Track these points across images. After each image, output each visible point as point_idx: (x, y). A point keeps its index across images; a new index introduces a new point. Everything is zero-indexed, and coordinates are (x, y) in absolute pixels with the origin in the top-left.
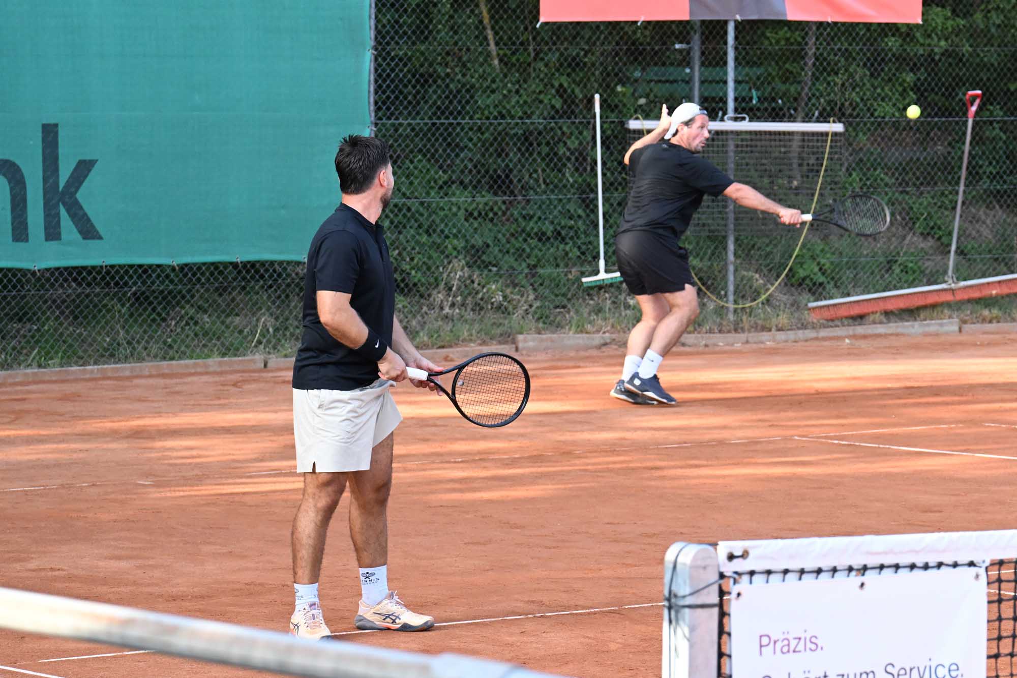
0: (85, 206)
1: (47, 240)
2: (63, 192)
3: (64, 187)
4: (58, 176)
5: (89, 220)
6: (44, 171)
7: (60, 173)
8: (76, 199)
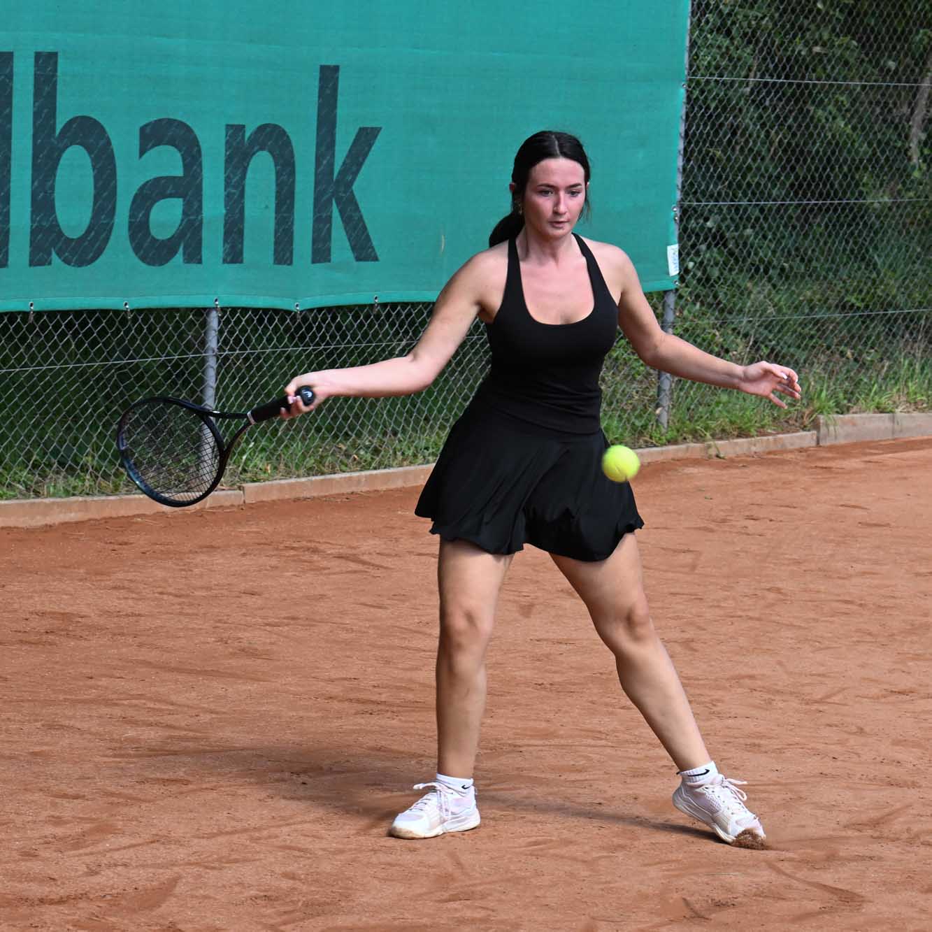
0: (361, 205)
1: (314, 262)
2: (337, 181)
3: (340, 173)
4: (333, 156)
5: (365, 228)
6: (318, 145)
7: (337, 148)
8: (352, 192)
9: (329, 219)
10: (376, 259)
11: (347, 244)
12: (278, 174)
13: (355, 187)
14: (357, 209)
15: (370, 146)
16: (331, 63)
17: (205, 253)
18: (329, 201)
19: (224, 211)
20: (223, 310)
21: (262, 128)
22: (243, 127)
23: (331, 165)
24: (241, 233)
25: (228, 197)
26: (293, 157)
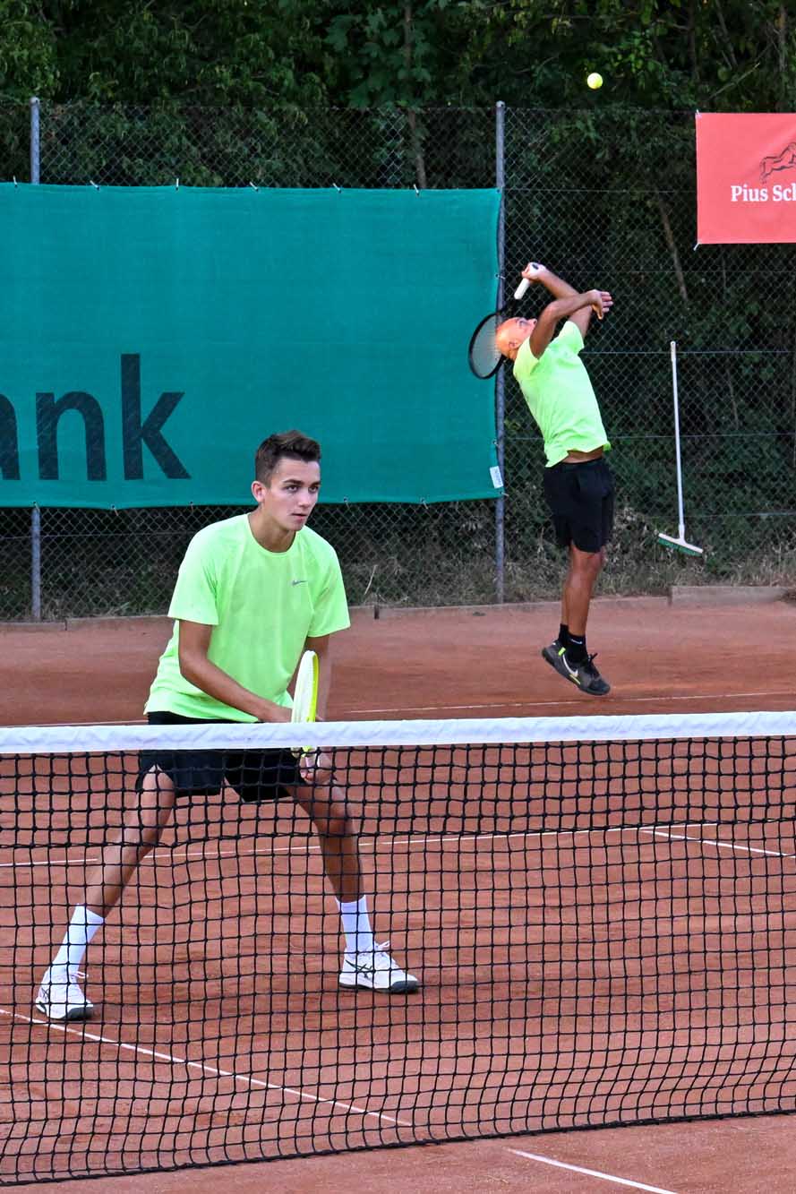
0: (170, 443)
1: (127, 478)
2: (145, 427)
3: (146, 423)
4: (139, 411)
5: (175, 457)
6: (124, 405)
7: (142, 409)
8: (160, 435)
9: (139, 452)
10: (185, 475)
11: (159, 468)
12: (87, 424)
13: (163, 431)
14: (165, 444)
15: (175, 405)
16: (132, 352)
17: (22, 472)
18: (139, 440)
19: (37, 447)
20: (43, 509)
21: (69, 396)
22: (50, 396)
23: (138, 417)
24: (55, 461)
25: (41, 440)
26: (99, 411)
